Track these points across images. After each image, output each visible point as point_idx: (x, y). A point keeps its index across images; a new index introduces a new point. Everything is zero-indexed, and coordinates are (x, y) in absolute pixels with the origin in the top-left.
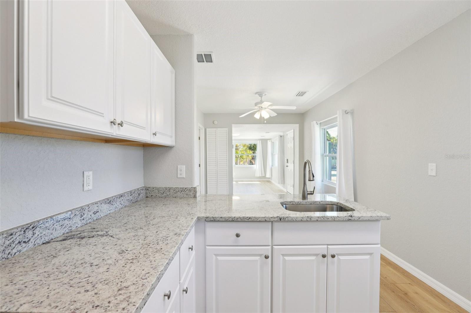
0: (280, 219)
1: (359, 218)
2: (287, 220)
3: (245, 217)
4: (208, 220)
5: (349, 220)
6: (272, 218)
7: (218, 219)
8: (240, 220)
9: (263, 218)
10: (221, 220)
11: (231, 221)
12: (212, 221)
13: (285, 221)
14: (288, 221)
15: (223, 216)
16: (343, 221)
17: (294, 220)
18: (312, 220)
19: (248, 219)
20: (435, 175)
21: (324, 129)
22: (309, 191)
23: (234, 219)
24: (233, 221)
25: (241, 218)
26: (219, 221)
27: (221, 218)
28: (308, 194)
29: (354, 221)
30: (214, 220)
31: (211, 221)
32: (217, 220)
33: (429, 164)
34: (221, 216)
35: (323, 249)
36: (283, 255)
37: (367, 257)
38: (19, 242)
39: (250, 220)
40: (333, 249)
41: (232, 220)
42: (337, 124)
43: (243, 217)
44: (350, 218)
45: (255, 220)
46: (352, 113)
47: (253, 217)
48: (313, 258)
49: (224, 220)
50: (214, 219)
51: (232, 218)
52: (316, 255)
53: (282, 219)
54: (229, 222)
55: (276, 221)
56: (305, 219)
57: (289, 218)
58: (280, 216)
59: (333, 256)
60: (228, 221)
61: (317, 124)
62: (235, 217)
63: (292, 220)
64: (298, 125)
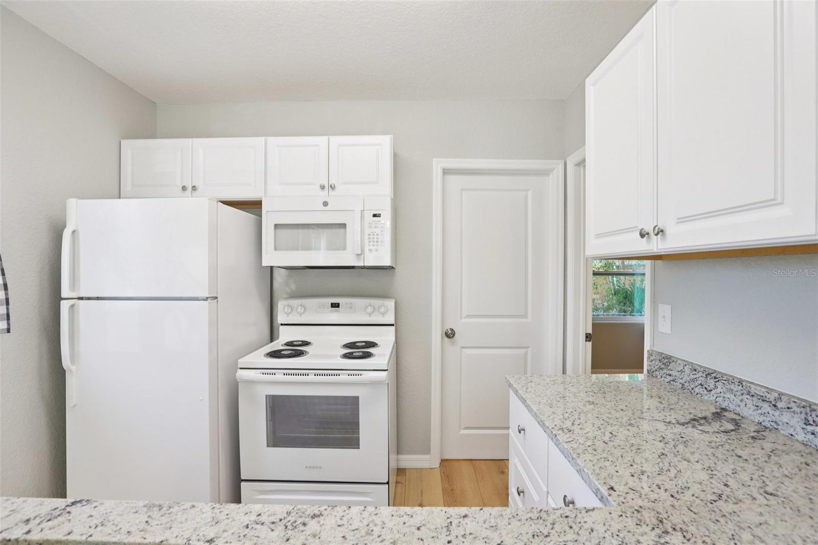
38: (701, 385)
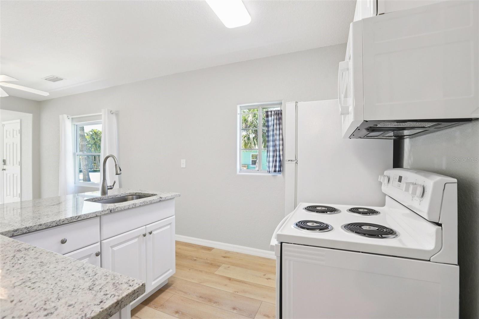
0: (111, 211)
1: (166, 198)
2: (116, 210)
3: (73, 217)
4: (19, 234)
5: (160, 201)
6: (103, 211)
7: (35, 228)
8: (67, 223)
9: (93, 214)
10: (40, 228)
11: (56, 226)
12: (26, 233)
13: (115, 212)
14: (118, 211)
15: (43, 222)
16: (157, 202)
17: (123, 209)
18: (136, 206)
19: (76, 218)
20: (185, 167)
21: (77, 125)
22: (109, 186)
23: (58, 223)
24: (58, 225)
25: (68, 220)
26: (36, 230)
27: (41, 225)
28: (109, 189)
29: (163, 201)
30: (28, 232)
31: (23, 234)
32: (33, 231)
33: (182, 160)
34: (39, 224)
35: (142, 230)
36: (112, 247)
37: (169, 227)
39: (79, 219)
40: (150, 228)
41: (56, 224)
42: (101, 121)
43: (71, 218)
44: (161, 199)
45: (85, 218)
46: (117, 114)
47: (82, 215)
48: (136, 240)
49: (44, 228)
50: (29, 229)
51: (55, 222)
52: (138, 237)
53: (112, 210)
54: (52, 228)
55: (106, 214)
56: (131, 207)
57: (118, 208)
58: (110, 208)
59: (150, 233)
60: (51, 226)
61: (69, 119)
62: (60, 220)
63: (121, 210)
64: (31, 115)
